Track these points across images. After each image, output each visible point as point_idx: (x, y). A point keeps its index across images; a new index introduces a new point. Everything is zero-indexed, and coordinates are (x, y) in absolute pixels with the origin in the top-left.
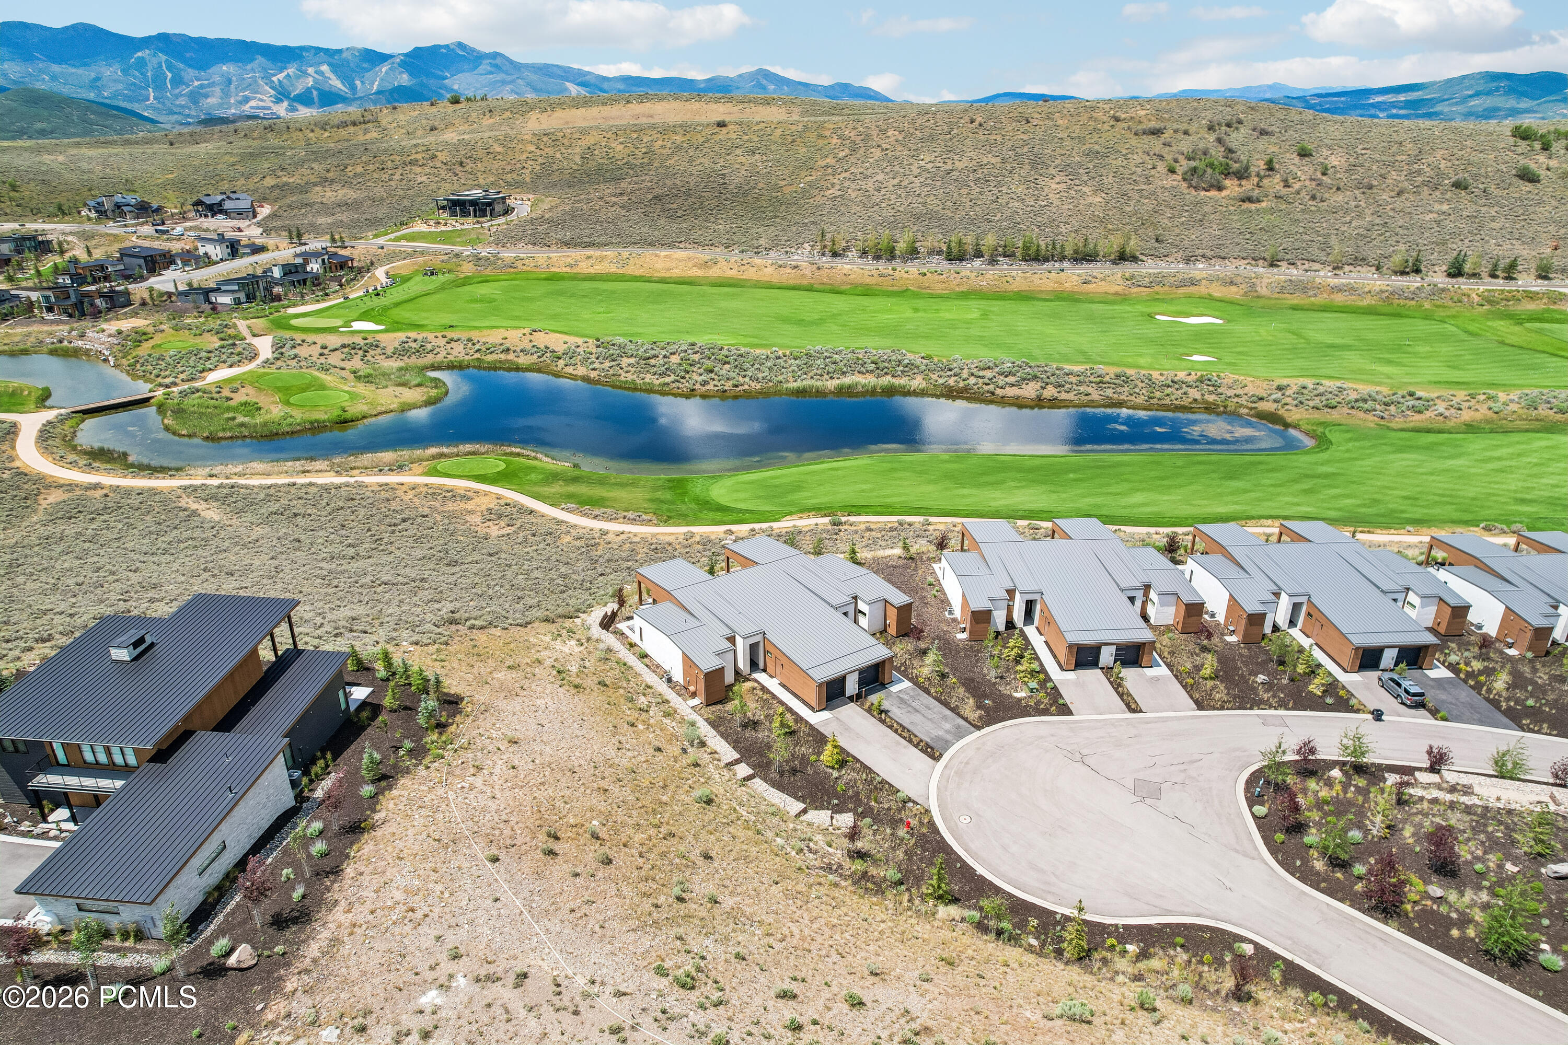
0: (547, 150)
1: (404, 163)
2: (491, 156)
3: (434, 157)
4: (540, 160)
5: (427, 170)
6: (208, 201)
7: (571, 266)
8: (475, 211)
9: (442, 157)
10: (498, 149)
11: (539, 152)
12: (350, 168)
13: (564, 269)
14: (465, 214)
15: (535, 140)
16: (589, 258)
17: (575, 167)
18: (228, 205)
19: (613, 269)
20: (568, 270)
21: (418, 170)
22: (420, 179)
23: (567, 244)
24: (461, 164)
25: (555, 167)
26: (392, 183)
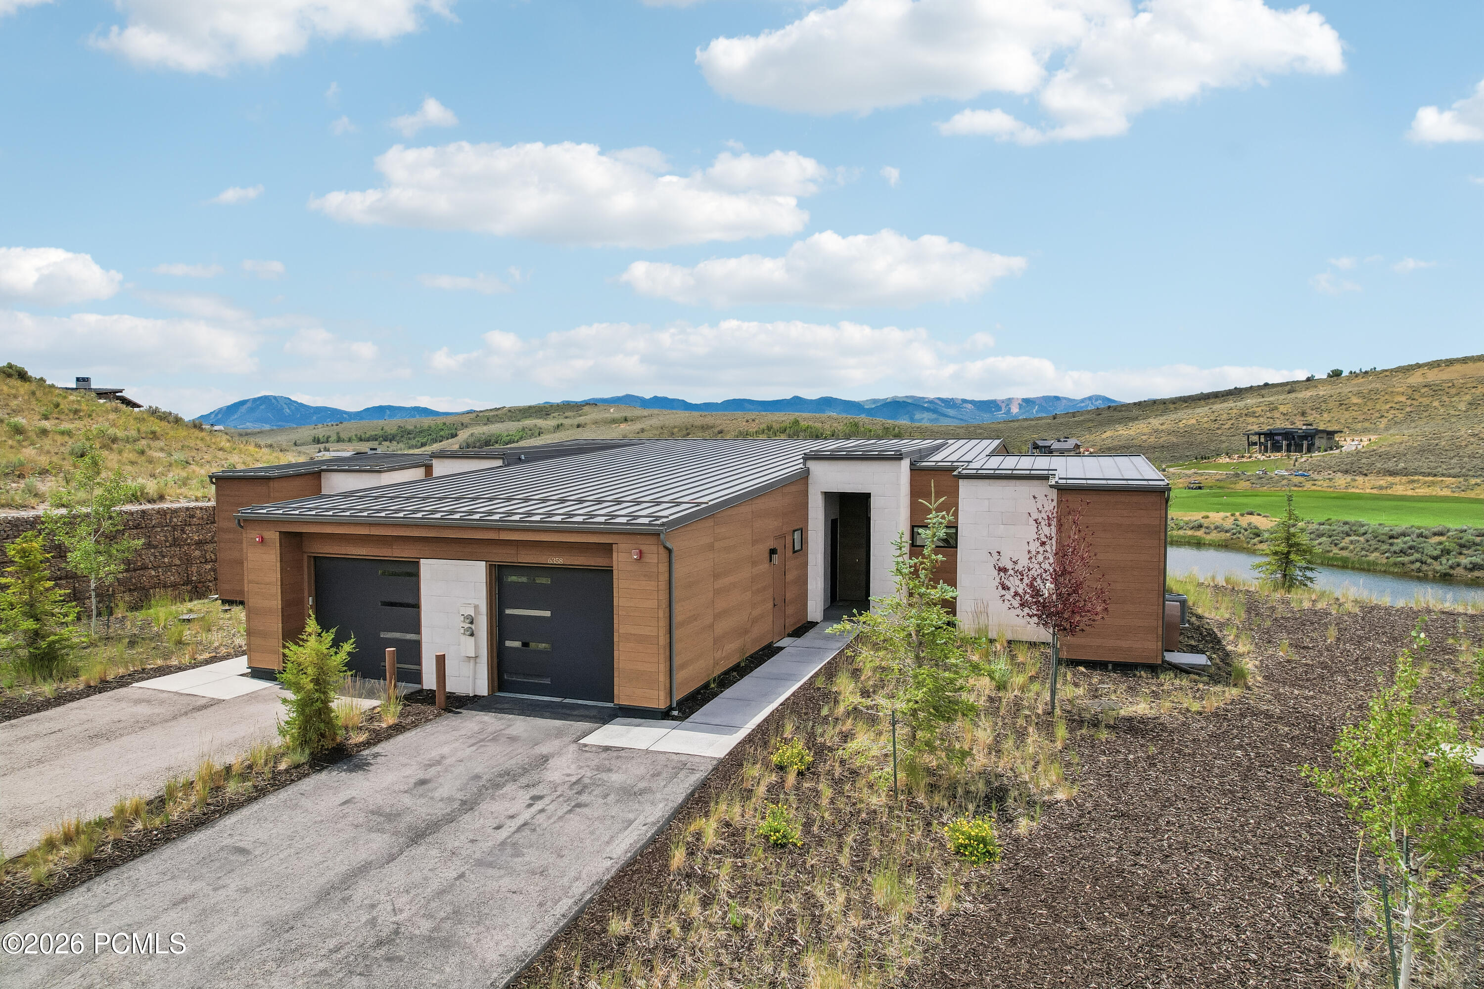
0: (1421, 400)
1: (1241, 415)
2: (1344, 407)
3: (1276, 408)
4: (1408, 409)
5: (1262, 420)
6: (1040, 443)
7: (1381, 488)
8: (1289, 446)
9: (1282, 409)
10: (1355, 400)
11: (1409, 402)
12: (1184, 421)
13: (1368, 491)
14: (1277, 448)
15: (1410, 391)
16: (1413, 481)
17: (1452, 412)
18: (1056, 445)
19: (1446, 492)
20: (1375, 491)
21: (1254, 420)
22: (1250, 427)
23: (1392, 473)
24: (1303, 414)
25: (1425, 414)
26: (1219, 432)
